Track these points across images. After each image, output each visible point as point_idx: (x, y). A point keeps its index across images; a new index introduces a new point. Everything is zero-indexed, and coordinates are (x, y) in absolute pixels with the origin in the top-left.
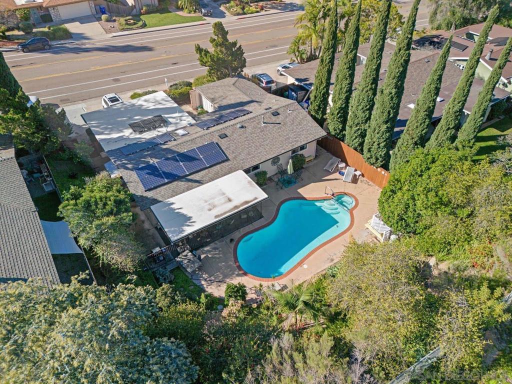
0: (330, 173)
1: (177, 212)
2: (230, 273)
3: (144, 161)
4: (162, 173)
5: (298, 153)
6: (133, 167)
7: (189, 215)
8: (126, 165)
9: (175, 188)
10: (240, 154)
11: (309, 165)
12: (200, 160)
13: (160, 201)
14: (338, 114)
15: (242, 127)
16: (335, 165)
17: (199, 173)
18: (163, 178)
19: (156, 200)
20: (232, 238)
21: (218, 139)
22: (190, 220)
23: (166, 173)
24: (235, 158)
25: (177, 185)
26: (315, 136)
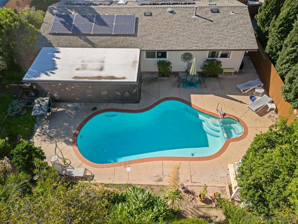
0: (240, 94)
1: (54, 60)
2: (63, 135)
5: (216, 59)
8: (53, 10)
10: (151, 34)
11: (225, 77)
13: (53, 47)
14: (280, 26)
15: (172, 12)
16: (252, 88)
20: (97, 106)
21: (141, 15)
23: (76, 28)
24: (142, 37)
26: (242, 46)
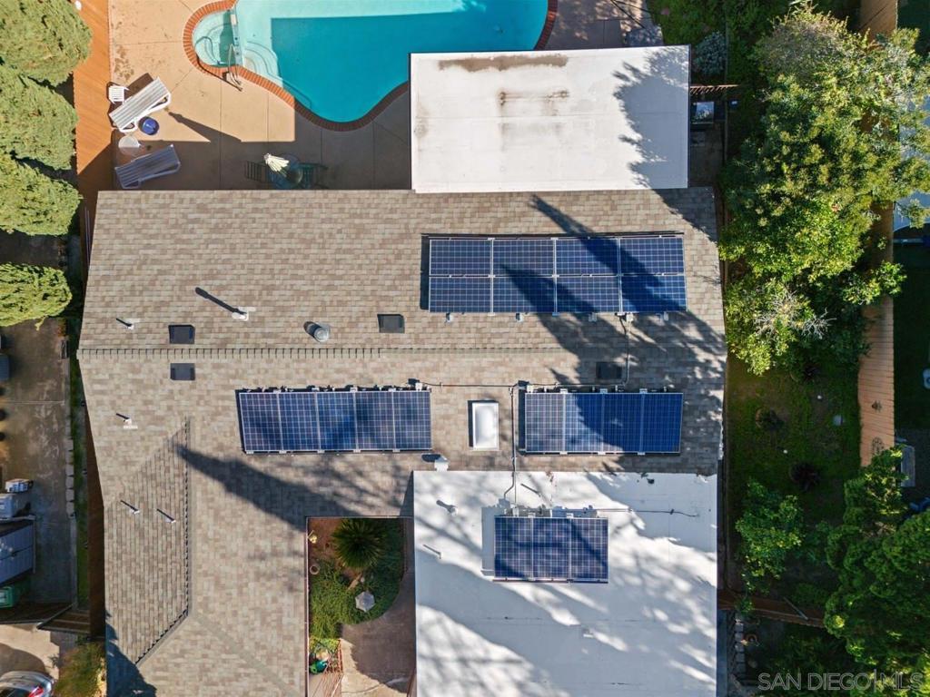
1: (637, 131)
3: (646, 333)
4: (619, 268)
6: (683, 327)
7: (617, 104)
8: (700, 338)
9: (606, 214)
10: (383, 244)
12: (502, 268)
17: (524, 231)
18: (623, 252)
19: (666, 201)
21: (411, 317)
22: (624, 88)
23: (608, 265)
24: (405, 236)
25: (596, 222)
26: (138, 201)
